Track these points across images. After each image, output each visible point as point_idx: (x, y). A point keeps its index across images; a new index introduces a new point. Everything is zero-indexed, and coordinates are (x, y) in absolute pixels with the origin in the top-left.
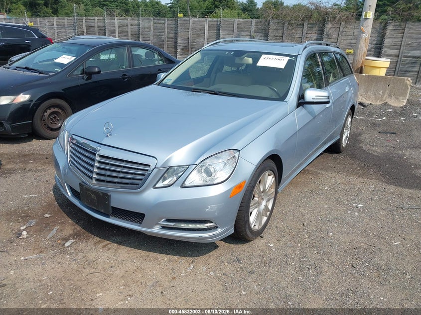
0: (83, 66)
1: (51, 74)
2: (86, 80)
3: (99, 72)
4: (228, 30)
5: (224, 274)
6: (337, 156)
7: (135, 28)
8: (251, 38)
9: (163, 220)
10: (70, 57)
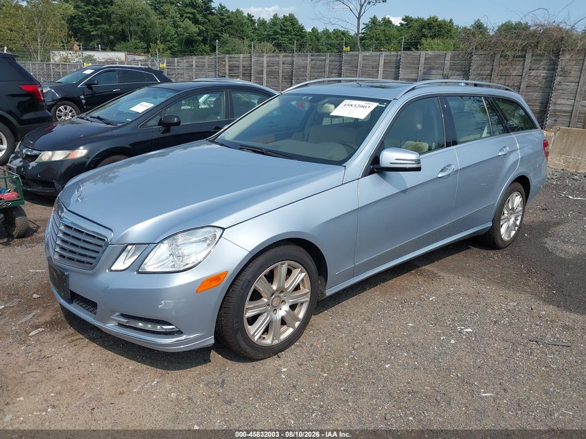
0: (161, 116)
1: (119, 125)
2: (162, 133)
3: (178, 124)
4: (413, 68)
5: (189, 399)
6: (492, 253)
7: (288, 68)
8: (444, 78)
9: (117, 314)
10: (147, 104)
